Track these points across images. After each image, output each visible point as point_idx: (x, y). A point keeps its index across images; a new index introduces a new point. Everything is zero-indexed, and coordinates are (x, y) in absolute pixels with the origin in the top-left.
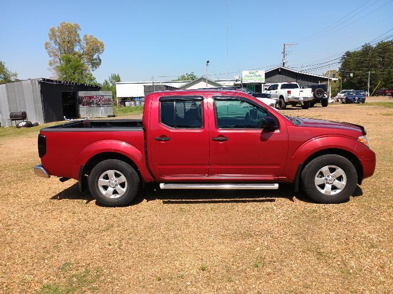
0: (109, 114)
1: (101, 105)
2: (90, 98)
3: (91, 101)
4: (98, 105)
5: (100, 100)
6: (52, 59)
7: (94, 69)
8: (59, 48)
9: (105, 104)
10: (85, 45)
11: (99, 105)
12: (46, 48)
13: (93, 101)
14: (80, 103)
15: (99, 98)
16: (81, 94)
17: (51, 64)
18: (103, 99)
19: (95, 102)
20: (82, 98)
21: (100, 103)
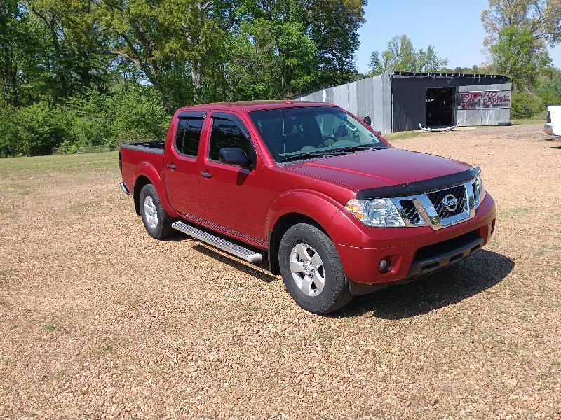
0: (502, 121)
1: (491, 107)
2: (476, 95)
3: (476, 100)
4: (486, 107)
5: (490, 98)
6: (489, 35)
7: (554, 45)
8: (502, 17)
9: (497, 105)
10: (545, 6)
11: (488, 106)
12: (483, 20)
13: (479, 100)
14: (459, 104)
15: (490, 96)
16: (462, 90)
17: (486, 43)
18: (496, 97)
19: (482, 102)
20: (464, 96)
21: (489, 103)
